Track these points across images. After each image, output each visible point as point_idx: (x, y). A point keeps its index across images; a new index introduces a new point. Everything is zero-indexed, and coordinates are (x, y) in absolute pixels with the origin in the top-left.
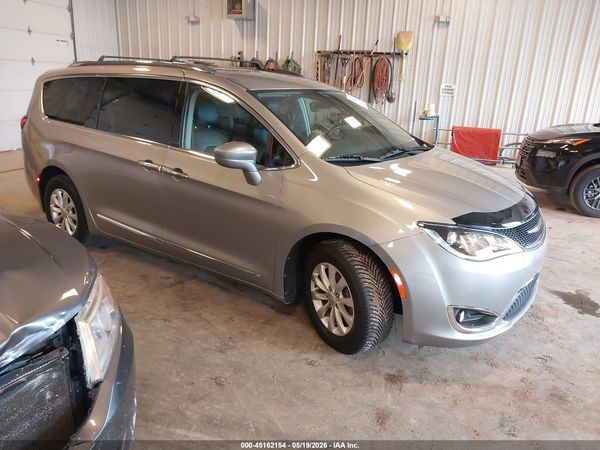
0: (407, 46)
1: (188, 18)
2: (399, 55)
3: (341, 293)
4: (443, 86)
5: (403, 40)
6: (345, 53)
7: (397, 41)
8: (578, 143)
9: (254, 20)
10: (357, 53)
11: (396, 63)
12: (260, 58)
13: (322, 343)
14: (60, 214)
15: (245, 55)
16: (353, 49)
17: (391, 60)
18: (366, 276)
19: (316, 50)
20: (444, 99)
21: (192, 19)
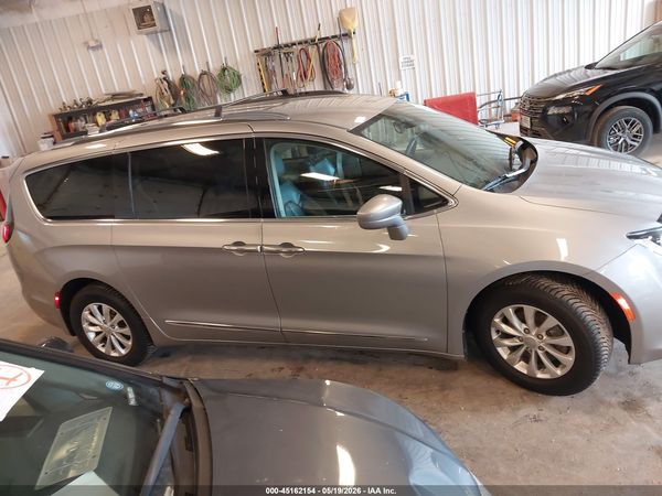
0: (353, 25)
1: (86, 43)
2: (347, 35)
3: (544, 334)
4: (401, 60)
5: (347, 19)
6: (286, 46)
7: (341, 20)
8: (591, 92)
9: (170, 30)
10: (300, 43)
11: (345, 45)
12: (189, 73)
13: (523, 391)
14: (97, 334)
15: (169, 74)
16: (294, 40)
17: (339, 43)
18: (585, 309)
19: (252, 50)
20: (406, 72)
21: (92, 44)
